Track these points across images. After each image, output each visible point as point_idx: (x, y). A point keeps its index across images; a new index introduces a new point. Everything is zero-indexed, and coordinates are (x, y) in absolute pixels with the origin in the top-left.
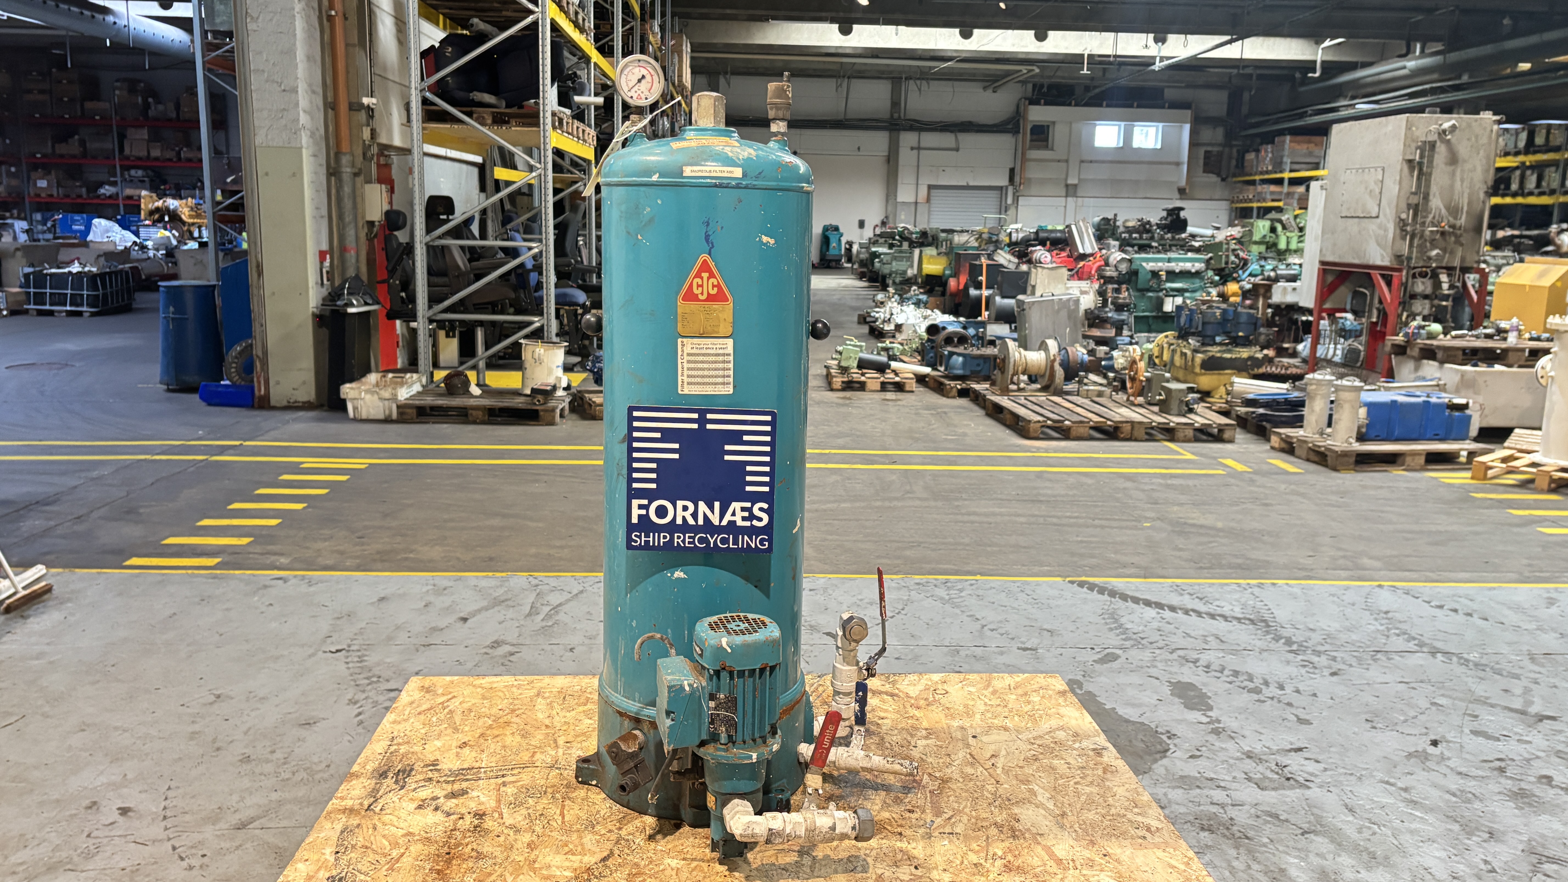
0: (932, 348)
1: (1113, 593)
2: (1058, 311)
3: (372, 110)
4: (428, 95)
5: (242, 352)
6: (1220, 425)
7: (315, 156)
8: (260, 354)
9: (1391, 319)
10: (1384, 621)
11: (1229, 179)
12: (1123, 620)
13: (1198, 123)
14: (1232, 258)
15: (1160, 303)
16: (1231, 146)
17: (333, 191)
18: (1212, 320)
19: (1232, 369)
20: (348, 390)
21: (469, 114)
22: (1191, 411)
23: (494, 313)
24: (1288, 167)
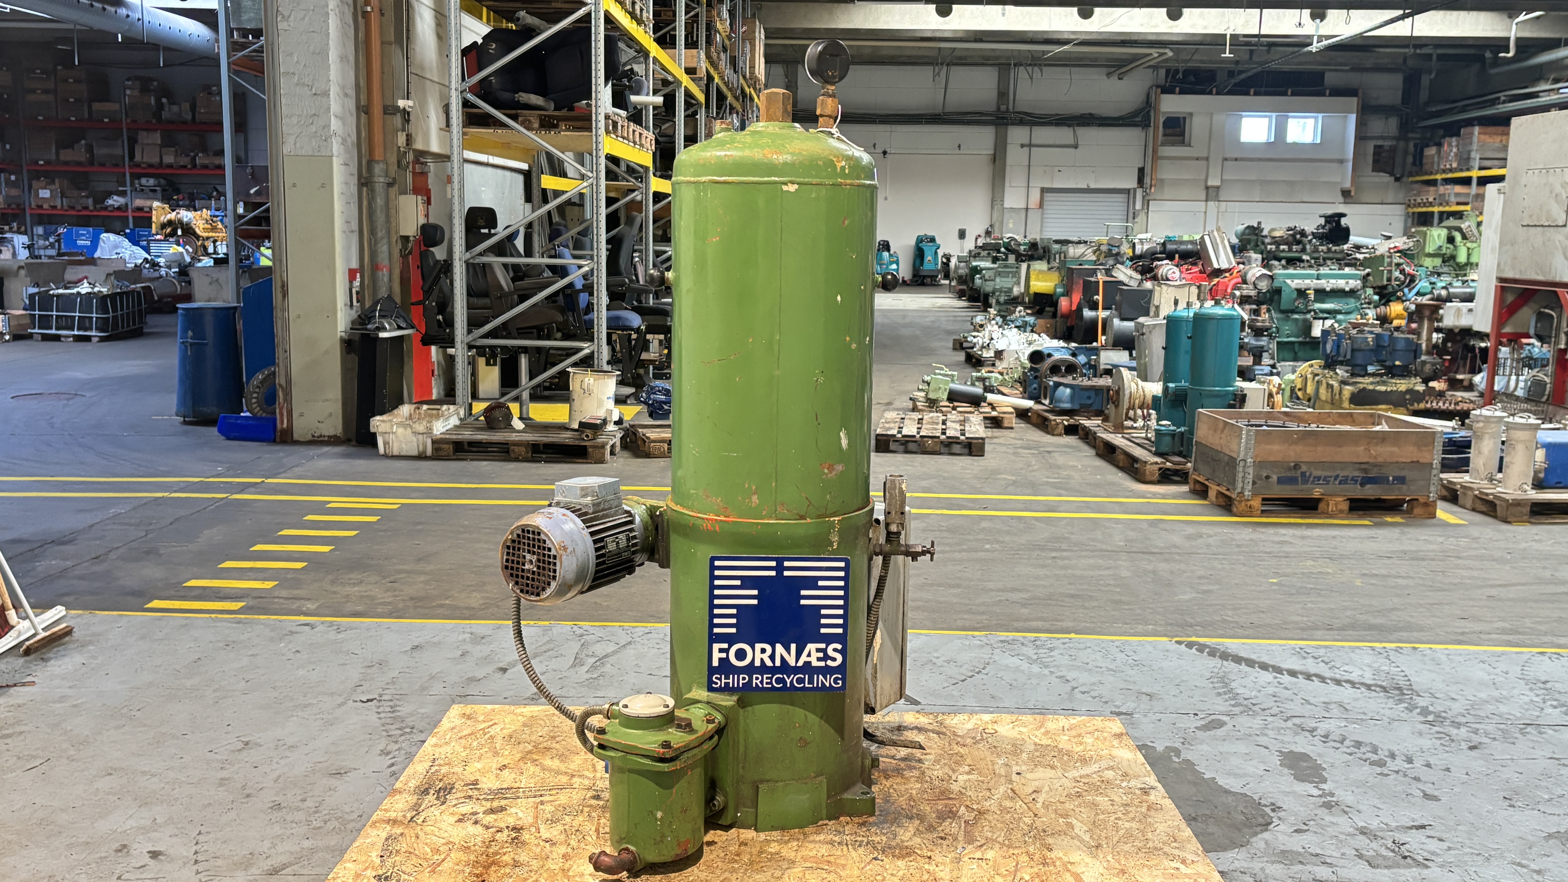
0: (1036, 377)
1: (1225, 656)
3: (408, 113)
4: (470, 96)
5: (262, 382)
7: (346, 164)
8: (283, 382)
10: (1541, 692)
11: (1405, 179)
12: (1234, 685)
13: (1365, 112)
14: (1397, 274)
15: (1308, 327)
16: (1407, 140)
17: (365, 203)
18: (1363, 346)
19: (1387, 404)
20: (378, 423)
21: (514, 118)
23: (539, 338)
24: (1476, 164)
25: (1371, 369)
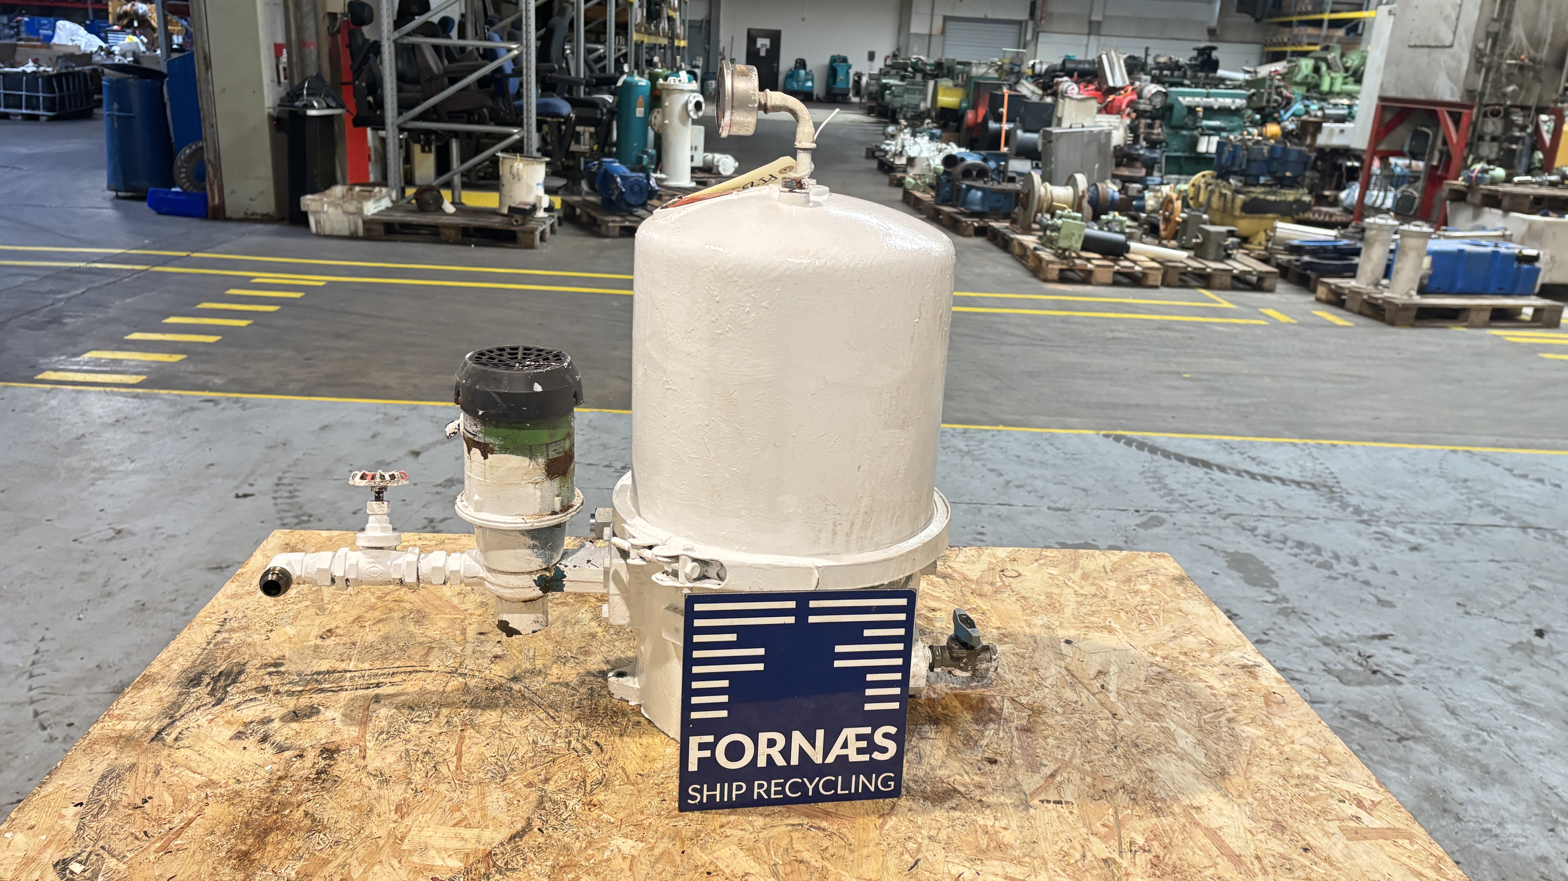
0: (949, 181)
1: (1153, 450)
2: (1088, 144)
5: (191, 156)
6: (1260, 272)
8: (212, 157)
9: (1456, 162)
10: (1464, 491)
11: (1265, 20)
12: (1167, 481)
14: (1275, 97)
15: (1195, 142)
18: (1259, 157)
19: (1276, 212)
20: (309, 202)
22: (1229, 256)
23: (470, 122)
24: (1329, 7)
25: (1262, 180)
